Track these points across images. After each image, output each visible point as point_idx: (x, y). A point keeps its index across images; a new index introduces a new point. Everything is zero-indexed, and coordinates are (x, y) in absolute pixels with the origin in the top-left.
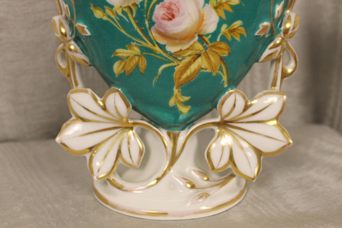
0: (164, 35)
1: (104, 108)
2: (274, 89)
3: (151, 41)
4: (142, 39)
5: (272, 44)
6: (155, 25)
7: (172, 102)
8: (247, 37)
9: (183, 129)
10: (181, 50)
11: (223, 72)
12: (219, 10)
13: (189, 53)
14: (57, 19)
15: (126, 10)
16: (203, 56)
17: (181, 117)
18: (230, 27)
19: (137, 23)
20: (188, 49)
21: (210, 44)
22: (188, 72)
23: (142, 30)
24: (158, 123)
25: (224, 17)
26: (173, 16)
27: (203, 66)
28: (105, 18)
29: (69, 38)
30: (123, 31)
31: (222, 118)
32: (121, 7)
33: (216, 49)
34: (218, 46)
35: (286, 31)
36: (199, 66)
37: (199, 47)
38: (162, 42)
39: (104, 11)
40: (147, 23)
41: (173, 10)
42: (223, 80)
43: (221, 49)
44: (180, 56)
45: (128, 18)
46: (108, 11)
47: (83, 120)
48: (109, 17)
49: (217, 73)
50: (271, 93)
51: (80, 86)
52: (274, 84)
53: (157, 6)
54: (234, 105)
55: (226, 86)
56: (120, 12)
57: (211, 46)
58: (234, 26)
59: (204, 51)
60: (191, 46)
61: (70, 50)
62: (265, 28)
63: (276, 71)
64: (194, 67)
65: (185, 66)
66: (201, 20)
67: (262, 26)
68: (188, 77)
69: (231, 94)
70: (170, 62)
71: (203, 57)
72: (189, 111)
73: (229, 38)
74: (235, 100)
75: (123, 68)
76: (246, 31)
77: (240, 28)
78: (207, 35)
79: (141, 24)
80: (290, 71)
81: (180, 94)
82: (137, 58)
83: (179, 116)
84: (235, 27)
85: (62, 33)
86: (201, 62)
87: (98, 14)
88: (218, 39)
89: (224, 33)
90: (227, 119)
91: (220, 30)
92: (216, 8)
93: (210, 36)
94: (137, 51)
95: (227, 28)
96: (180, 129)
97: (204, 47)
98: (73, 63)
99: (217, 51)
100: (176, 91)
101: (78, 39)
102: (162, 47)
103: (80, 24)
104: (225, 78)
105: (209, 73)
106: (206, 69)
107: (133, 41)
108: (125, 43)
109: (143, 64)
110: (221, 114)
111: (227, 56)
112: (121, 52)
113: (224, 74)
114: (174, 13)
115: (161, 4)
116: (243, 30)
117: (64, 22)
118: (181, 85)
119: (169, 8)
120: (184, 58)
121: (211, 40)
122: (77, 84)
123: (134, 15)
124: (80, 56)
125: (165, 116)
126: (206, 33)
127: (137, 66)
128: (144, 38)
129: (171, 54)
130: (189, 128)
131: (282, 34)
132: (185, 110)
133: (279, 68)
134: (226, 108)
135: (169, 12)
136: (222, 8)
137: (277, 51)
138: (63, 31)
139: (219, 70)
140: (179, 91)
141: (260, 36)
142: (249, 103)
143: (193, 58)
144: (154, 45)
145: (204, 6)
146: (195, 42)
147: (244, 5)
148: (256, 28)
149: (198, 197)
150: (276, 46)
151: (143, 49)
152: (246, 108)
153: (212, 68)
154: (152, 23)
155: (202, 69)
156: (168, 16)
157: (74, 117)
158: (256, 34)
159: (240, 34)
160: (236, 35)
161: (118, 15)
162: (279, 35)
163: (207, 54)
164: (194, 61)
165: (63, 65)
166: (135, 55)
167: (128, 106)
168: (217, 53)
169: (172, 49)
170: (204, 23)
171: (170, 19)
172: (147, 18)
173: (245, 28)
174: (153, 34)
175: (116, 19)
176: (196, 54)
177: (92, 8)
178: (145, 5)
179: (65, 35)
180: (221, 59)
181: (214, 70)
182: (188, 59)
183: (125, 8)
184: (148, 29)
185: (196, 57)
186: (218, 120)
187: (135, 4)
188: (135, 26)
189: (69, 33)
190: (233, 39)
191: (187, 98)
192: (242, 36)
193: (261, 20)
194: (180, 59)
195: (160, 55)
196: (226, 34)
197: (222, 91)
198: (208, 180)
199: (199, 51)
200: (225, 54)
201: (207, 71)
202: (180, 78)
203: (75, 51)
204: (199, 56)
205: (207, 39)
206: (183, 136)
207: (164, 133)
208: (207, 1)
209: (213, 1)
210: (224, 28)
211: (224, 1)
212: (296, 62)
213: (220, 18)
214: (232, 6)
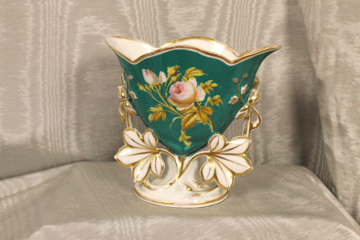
0: (175, 101)
1: (143, 140)
2: (246, 135)
3: (169, 104)
4: (164, 103)
5: (243, 108)
6: (171, 95)
7: (180, 139)
8: (224, 104)
9: (188, 156)
10: (185, 110)
11: (210, 124)
12: (205, 89)
13: (190, 111)
14: (120, 87)
15: (155, 87)
16: (197, 113)
17: (186, 148)
18: (213, 98)
19: (161, 94)
20: (189, 109)
21: (201, 107)
22: (189, 122)
23: (164, 98)
24: (174, 151)
25: (209, 93)
26: (180, 92)
27: (197, 119)
28: (145, 90)
29: (126, 99)
30: (154, 98)
31: (211, 151)
32: (153, 85)
33: (205, 110)
34: (206, 108)
35: (251, 101)
36: (195, 119)
37: (195, 108)
38: (174, 105)
39: (144, 86)
40: (166, 94)
41: (180, 88)
42: (210, 128)
43: (207, 110)
44: (184, 113)
45: (156, 91)
46: (146, 87)
47: (131, 147)
48: (147, 90)
49: (206, 124)
50: (242, 138)
51: (131, 127)
52: (245, 133)
53: (172, 86)
54: (218, 144)
55: (213, 131)
56: (152, 88)
57: (202, 108)
58: (215, 98)
59: (198, 111)
60: (191, 108)
61: (126, 106)
62: (234, 99)
63: (246, 125)
64: (192, 119)
65: (187, 119)
66: (196, 94)
67: (233, 98)
68: (189, 125)
69: (216, 136)
70: (179, 116)
71: (197, 114)
72: (191, 145)
73: (213, 105)
74: (218, 140)
75: (154, 118)
76: (222, 101)
77: (219, 99)
78: (199, 102)
79: (163, 95)
80: (255, 126)
81: (185, 135)
82: (161, 113)
83: (185, 147)
84: (216, 98)
85: (122, 96)
86: (196, 117)
87: (141, 88)
88: (206, 105)
89: (209, 101)
90: (214, 151)
91: (207, 100)
92: (204, 88)
93: (201, 103)
94: (161, 109)
95: (211, 99)
96: (186, 155)
97: (198, 109)
98: (127, 113)
99: (205, 111)
100: (182, 132)
101: (130, 100)
102: (175, 108)
103: (132, 92)
104: (211, 127)
105: (201, 123)
106: (199, 121)
107: (159, 103)
108: (155, 104)
109: (164, 116)
110: (210, 148)
111: (211, 114)
112: (153, 109)
113: (210, 125)
114: (181, 89)
115: (174, 85)
116: (220, 101)
117: (124, 90)
118: (186, 129)
119: (178, 87)
120: (187, 114)
121: (202, 105)
122: (129, 126)
123: (160, 90)
124: (131, 110)
125: (177, 147)
126: (199, 101)
127: (161, 117)
128: (165, 102)
129: (179, 112)
130: (192, 155)
131: (248, 102)
132: (188, 144)
133: (248, 123)
134: (213, 144)
135: (178, 89)
136: (207, 88)
137: (245, 113)
138: (123, 95)
139: (207, 122)
140: (184, 133)
141: (232, 104)
142: (227, 143)
143: (192, 114)
144: (170, 106)
145: (197, 87)
146: (193, 106)
147: (220, 87)
148: (229, 99)
149: (193, 195)
150: (245, 110)
151: (164, 108)
152: (225, 145)
153: (203, 121)
154: (169, 95)
155: (197, 121)
156: (177, 91)
157: (126, 145)
158: (229, 103)
159: (219, 102)
160: (217, 103)
161: (151, 89)
162: (247, 104)
163: (200, 112)
164: (193, 116)
165: (122, 114)
166: (160, 111)
167: (156, 139)
168: (205, 112)
169: (180, 109)
170: (197, 96)
171: (179, 93)
172: (166, 91)
173: (222, 99)
174: (170, 100)
175: (150, 91)
176: (194, 112)
177: (138, 84)
178: (166, 85)
179: (124, 97)
180: (208, 116)
181: (204, 122)
182: (189, 115)
183: (155, 85)
184: (167, 97)
185: (193, 114)
186: (209, 152)
187: (160, 84)
188: (160, 95)
189: (126, 96)
190: (215, 106)
191: (189, 137)
192: (220, 104)
193: (233, 95)
194: (184, 114)
195: (174, 112)
196: (210, 102)
197: (210, 134)
198: (201, 187)
199: (195, 111)
200: (211, 113)
201: (200, 122)
202: (185, 125)
203: (129, 107)
204: (195, 113)
205: (199, 104)
206: (187, 159)
207: (176, 157)
208: (198, 84)
209: (202, 84)
210: (209, 99)
211: (208, 84)
212: (260, 120)
213: (207, 93)
214: (213, 87)
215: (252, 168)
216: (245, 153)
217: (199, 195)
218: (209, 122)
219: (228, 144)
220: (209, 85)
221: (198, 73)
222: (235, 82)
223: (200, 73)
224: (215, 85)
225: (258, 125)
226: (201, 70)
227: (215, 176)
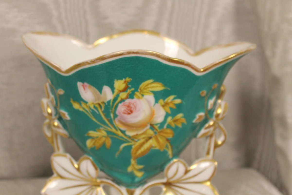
0: (125, 124)
1: (78, 169)
2: (209, 157)
3: (115, 128)
4: (108, 126)
5: (207, 125)
6: (118, 117)
7: (130, 169)
8: (187, 124)
9: (138, 187)
10: (137, 135)
12: (166, 107)
13: (143, 136)
14: (45, 101)
15: (97, 106)
17: (137, 180)
18: (174, 118)
19: (105, 116)
20: (143, 134)
21: (159, 130)
22: (142, 149)
23: (108, 120)
24: (119, 182)
26: (132, 112)
27: (153, 145)
28: (81, 109)
29: (53, 117)
30: (94, 120)
31: (167, 180)
32: (93, 103)
33: (163, 133)
34: (165, 131)
35: (218, 116)
36: (150, 145)
37: (151, 132)
38: (123, 128)
39: (80, 104)
40: (112, 115)
41: (131, 107)
42: (168, 154)
43: (166, 133)
44: (136, 138)
45: (98, 111)
46: (83, 105)
47: (61, 177)
48: (84, 109)
49: (164, 150)
50: (205, 161)
51: (61, 150)
52: (208, 153)
53: (120, 105)
54: (177, 171)
55: (171, 157)
56: (92, 107)
57: (160, 132)
58: (177, 117)
59: (154, 135)
60: (145, 132)
61: (54, 126)
62: (200, 117)
63: (210, 144)
64: (146, 146)
65: (139, 145)
66: (152, 114)
67: (198, 116)
68: (142, 153)
69: (174, 163)
70: (128, 142)
71: (154, 139)
72: (143, 175)
73: (173, 125)
74: (178, 167)
75: (94, 144)
76: (186, 120)
77: (182, 118)
78: (157, 124)
79: (107, 115)
80: (220, 142)
81: (136, 164)
82: (104, 139)
83: (135, 179)
85: (48, 113)
86: (152, 142)
87: (76, 106)
88: (165, 127)
89: (169, 122)
90: (171, 180)
91: (167, 121)
92: (163, 106)
93: (159, 125)
94: (104, 133)
95: (172, 119)
96: (136, 186)
97: (154, 132)
98: (56, 135)
100: (133, 162)
101: (60, 119)
102: (123, 132)
103: (63, 111)
104: (170, 152)
105: (158, 150)
106: (155, 147)
107: (102, 127)
108: (95, 128)
109: (109, 143)
110: (166, 176)
111: (171, 138)
112: (92, 133)
113: (169, 150)
114: (132, 109)
115: (122, 103)
116: (184, 120)
117: (50, 104)
118: (137, 158)
119: (129, 106)
120: (139, 140)
121: (160, 128)
122: (58, 149)
123: (103, 109)
124: (62, 131)
125: (124, 179)
127: (104, 144)
128: (110, 125)
129: (129, 137)
130: (143, 186)
131: (214, 117)
132: (139, 175)
134: (171, 172)
135: (129, 109)
136: (168, 106)
137: (210, 130)
138: (49, 111)
139: (165, 147)
140: (135, 162)
141: (197, 123)
142: (188, 169)
143: (146, 140)
144: (117, 130)
145: (155, 105)
146: (148, 129)
147: (185, 103)
148: (194, 117)
150: (210, 127)
151: (109, 133)
152: (186, 172)
153: (160, 146)
154: (116, 116)
155: (153, 147)
156: (127, 112)
157: (55, 175)
158: (194, 121)
159: (182, 122)
160: (179, 124)
161: (90, 108)
162: (212, 119)
163: (157, 137)
165: (48, 134)
166: (103, 136)
167: (96, 169)
168: (164, 136)
169: (130, 133)
170: (155, 116)
171: (129, 114)
172: (112, 112)
174: (117, 123)
175: (90, 111)
177: (72, 101)
178: (111, 104)
179: (50, 115)
180: (168, 140)
181: (161, 148)
182: (142, 141)
183: (96, 104)
184: (113, 120)
185: (148, 139)
186: (165, 180)
187: (103, 103)
188: (103, 117)
189: (54, 114)
190: (177, 127)
191: (141, 167)
192: (183, 124)
193: (198, 112)
194: (136, 140)
195: (122, 137)
196: (171, 123)
197: (169, 160)
199: (151, 135)
200: (170, 136)
201: (157, 148)
202: (136, 153)
203: (58, 127)
204: (150, 138)
205: (156, 127)
207: (123, 190)
208: (157, 101)
209: (161, 101)
210: (169, 119)
211: (170, 101)
212: (225, 136)
213: (167, 113)
214: (176, 105)
216: (209, 180)
218: (168, 148)
219: (190, 171)
220: (171, 102)
221: (157, 87)
222: (203, 95)
223: (160, 87)
224: (178, 101)
225: (223, 142)
226: (161, 83)
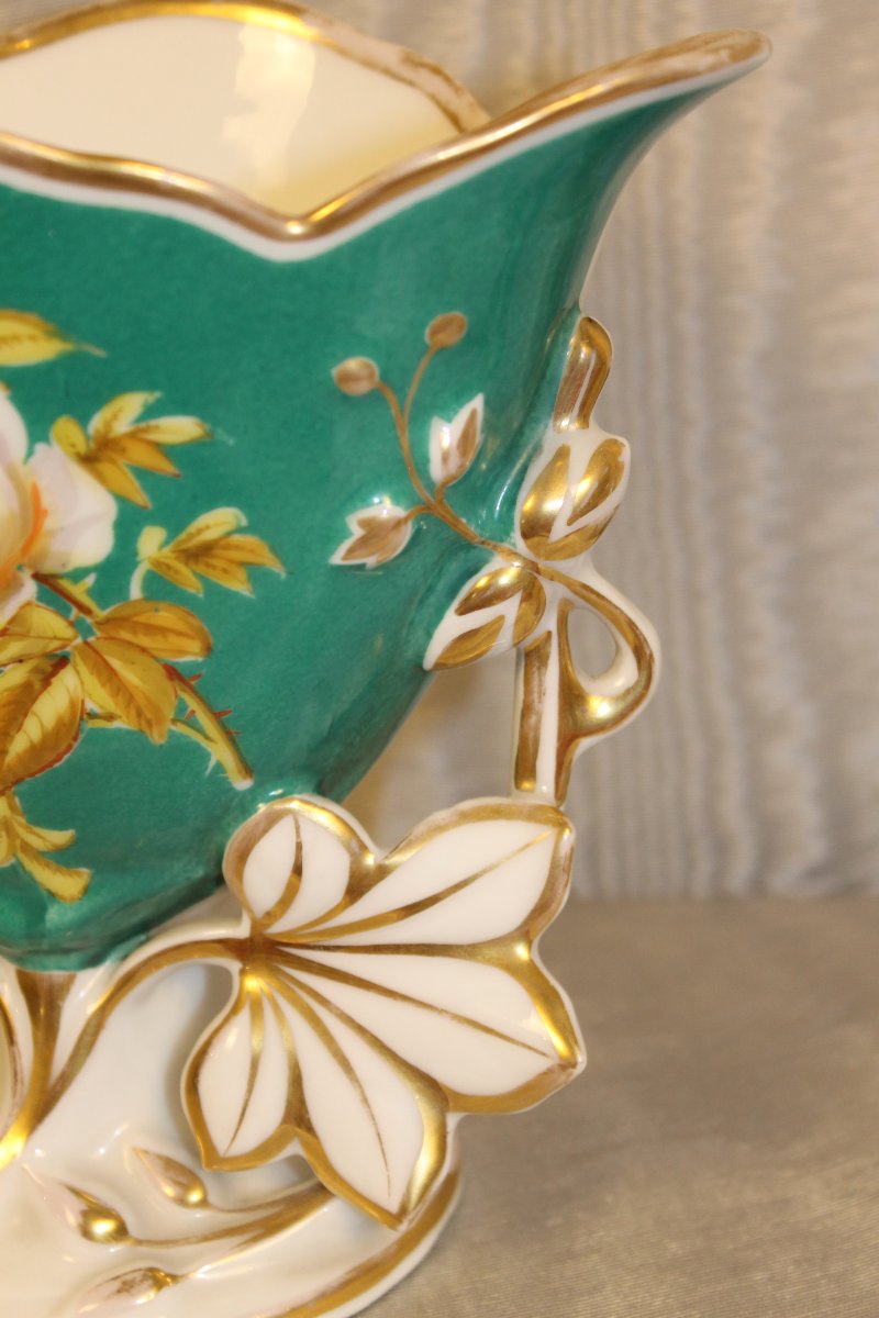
2: (531, 791)
8: (290, 573)
11: (200, 730)
12: (105, 467)
16: (77, 659)
17: (56, 917)
18: (182, 536)
20: (4, 633)
21: (101, 614)
22: (33, 729)
25: (140, 497)
27: (90, 706)
31: (254, 927)
33: (135, 633)
34: (142, 619)
35: (536, 528)
36: (72, 704)
37: (51, 624)
42: (212, 764)
43: (150, 629)
49: (172, 735)
50: (497, 813)
52: (525, 768)
54: (298, 870)
57: (108, 621)
58: (200, 531)
59: (79, 641)
60: (13, 621)
62: (375, 532)
64: (50, 708)
65: (9, 704)
66: (33, 512)
67: (365, 524)
68: (34, 750)
69: (272, 820)
71: (83, 668)
72: (86, 890)
73: (193, 586)
74: (299, 847)
76: (273, 550)
77: (237, 538)
78: (78, 575)
80: (603, 706)
81: (22, 820)
83: (43, 909)
84: (209, 536)
86: (78, 687)
88: (136, 591)
89: (157, 563)
90: (278, 928)
91: (135, 554)
92: (88, 460)
93: (90, 580)
95: (166, 543)
96: (74, 958)
97: (72, 624)
99: (143, 640)
104: (220, 753)
105: (129, 732)
106: (110, 717)
110: (246, 903)
111: (200, 659)
113: (207, 738)
116: (255, 548)
118: (18, 781)
121: (102, 594)
126: (70, 568)
131: (516, 536)
132: (65, 885)
133: (542, 694)
134: (262, 878)
136: (122, 462)
137: (501, 618)
139: (174, 721)
140: (12, 807)
141: (361, 567)
142: (370, 860)
143: (36, 670)
145: (30, 453)
146: (29, 604)
147: (231, 442)
148: (333, 535)
149: (117, 1285)
150: (490, 596)
152: (358, 886)
153: (139, 714)
155: (92, 716)
158: (337, 558)
159: (242, 564)
160: (225, 571)
162: (506, 545)
163: (96, 652)
164: (46, 681)
168: (144, 650)
170: (49, 524)
173: (263, 536)
176: (49, 655)
180: (174, 673)
181: (149, 723)
182: (14, 677)
185: (49, 669)
186: (241, 931)
190: (215, 593)
191: (61, 837)
192: (254, 572)
193: (358, 495)
196: (169, 567)
197: (225, 810)
198: (204, 1203)
199: (56, 644)
200: (190, 654)
201: (116, 724)
202: (3, 753)
204: (61, 662)
205: (79, 591)
206: (86, 991)
208: (38, 430)
209: (65, 427)
210: (151, 542)
211: (122, 427)
212: (640, 652)
213: (121, 500)
214: (165, 450)
215: (582, 1058)
216: (524, 932)
217: (174, 1278)
218: (190, 721)
219: (382, 872)
220: (133, 435)
221: (16, 338)
222: (362, 387)
223: (32, 338)
224: (181, 428)
225: (633, 700)
226: (33, 318)
227: (298, 1115)
